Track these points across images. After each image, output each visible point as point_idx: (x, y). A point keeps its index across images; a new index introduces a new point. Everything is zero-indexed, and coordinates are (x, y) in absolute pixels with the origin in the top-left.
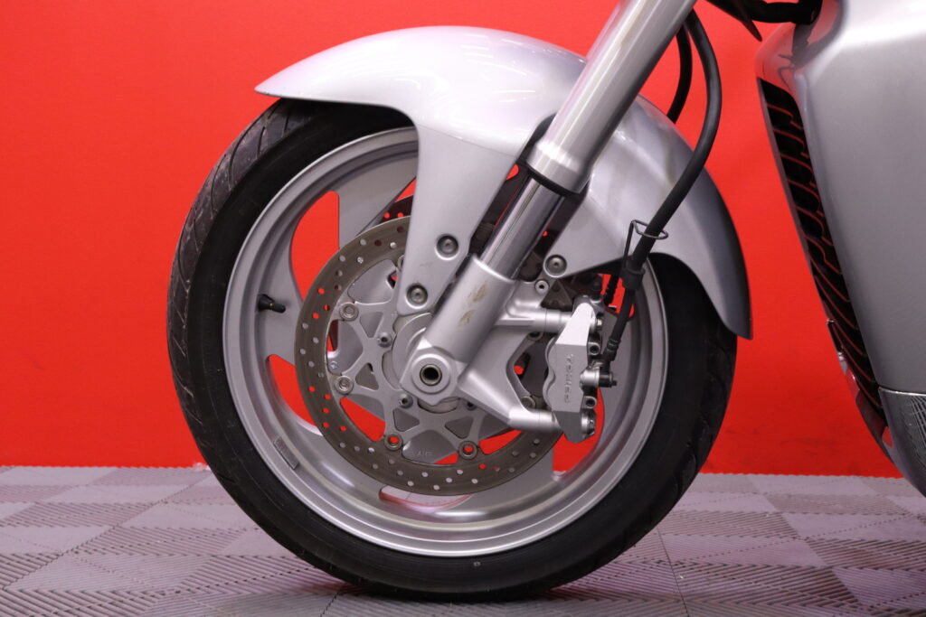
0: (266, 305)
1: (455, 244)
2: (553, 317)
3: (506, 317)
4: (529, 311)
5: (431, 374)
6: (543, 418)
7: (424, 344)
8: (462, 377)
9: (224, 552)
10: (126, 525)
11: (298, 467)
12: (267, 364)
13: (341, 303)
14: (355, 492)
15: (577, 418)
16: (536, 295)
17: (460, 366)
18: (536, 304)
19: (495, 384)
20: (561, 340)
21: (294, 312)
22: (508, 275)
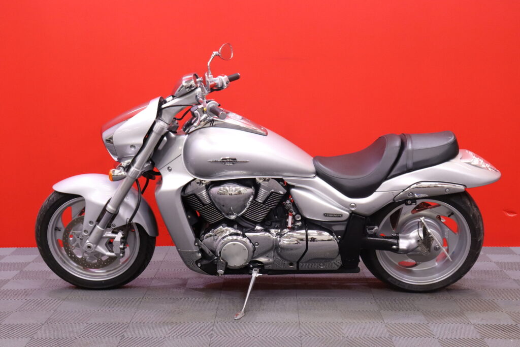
0: (57, 229)
1: (93, 223)
2: (114, 235)
3: (104, 236)
4: (109, 234)
5: (89, 247)
6: (113, 254)
7: (88, 241)
8: (96, 247)
9: (49, 278)
10: (24, 270)
11: (65, 262)
12: (57, 241)
13: (72, 231)
14: (77, 267)
15: (119, 254)
16: (110, 231)
17: (95, 246)
18: (110, 233)
19: (103, 248)
20: (115, 240)
21: (63, 230)
22: (104, 228)
